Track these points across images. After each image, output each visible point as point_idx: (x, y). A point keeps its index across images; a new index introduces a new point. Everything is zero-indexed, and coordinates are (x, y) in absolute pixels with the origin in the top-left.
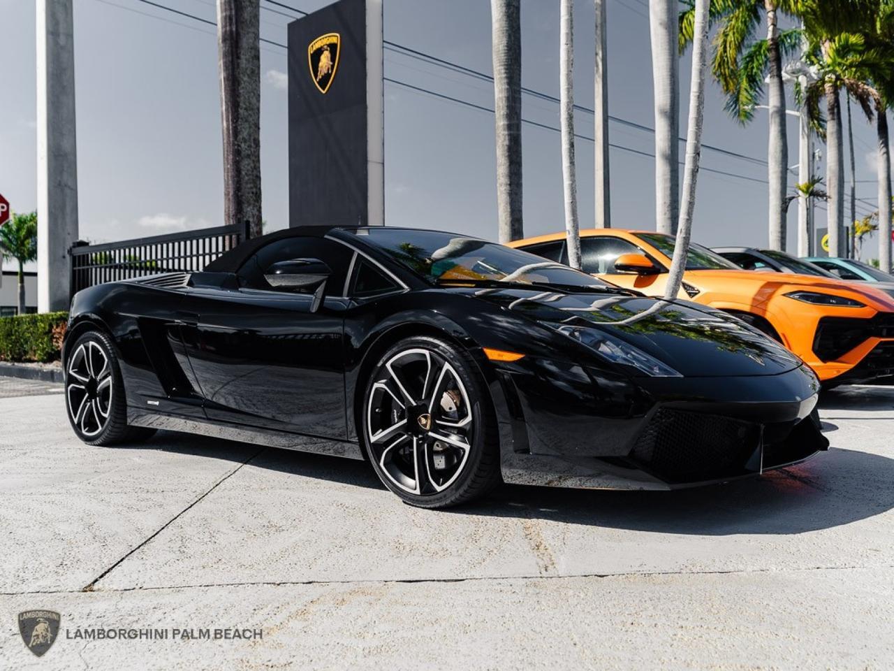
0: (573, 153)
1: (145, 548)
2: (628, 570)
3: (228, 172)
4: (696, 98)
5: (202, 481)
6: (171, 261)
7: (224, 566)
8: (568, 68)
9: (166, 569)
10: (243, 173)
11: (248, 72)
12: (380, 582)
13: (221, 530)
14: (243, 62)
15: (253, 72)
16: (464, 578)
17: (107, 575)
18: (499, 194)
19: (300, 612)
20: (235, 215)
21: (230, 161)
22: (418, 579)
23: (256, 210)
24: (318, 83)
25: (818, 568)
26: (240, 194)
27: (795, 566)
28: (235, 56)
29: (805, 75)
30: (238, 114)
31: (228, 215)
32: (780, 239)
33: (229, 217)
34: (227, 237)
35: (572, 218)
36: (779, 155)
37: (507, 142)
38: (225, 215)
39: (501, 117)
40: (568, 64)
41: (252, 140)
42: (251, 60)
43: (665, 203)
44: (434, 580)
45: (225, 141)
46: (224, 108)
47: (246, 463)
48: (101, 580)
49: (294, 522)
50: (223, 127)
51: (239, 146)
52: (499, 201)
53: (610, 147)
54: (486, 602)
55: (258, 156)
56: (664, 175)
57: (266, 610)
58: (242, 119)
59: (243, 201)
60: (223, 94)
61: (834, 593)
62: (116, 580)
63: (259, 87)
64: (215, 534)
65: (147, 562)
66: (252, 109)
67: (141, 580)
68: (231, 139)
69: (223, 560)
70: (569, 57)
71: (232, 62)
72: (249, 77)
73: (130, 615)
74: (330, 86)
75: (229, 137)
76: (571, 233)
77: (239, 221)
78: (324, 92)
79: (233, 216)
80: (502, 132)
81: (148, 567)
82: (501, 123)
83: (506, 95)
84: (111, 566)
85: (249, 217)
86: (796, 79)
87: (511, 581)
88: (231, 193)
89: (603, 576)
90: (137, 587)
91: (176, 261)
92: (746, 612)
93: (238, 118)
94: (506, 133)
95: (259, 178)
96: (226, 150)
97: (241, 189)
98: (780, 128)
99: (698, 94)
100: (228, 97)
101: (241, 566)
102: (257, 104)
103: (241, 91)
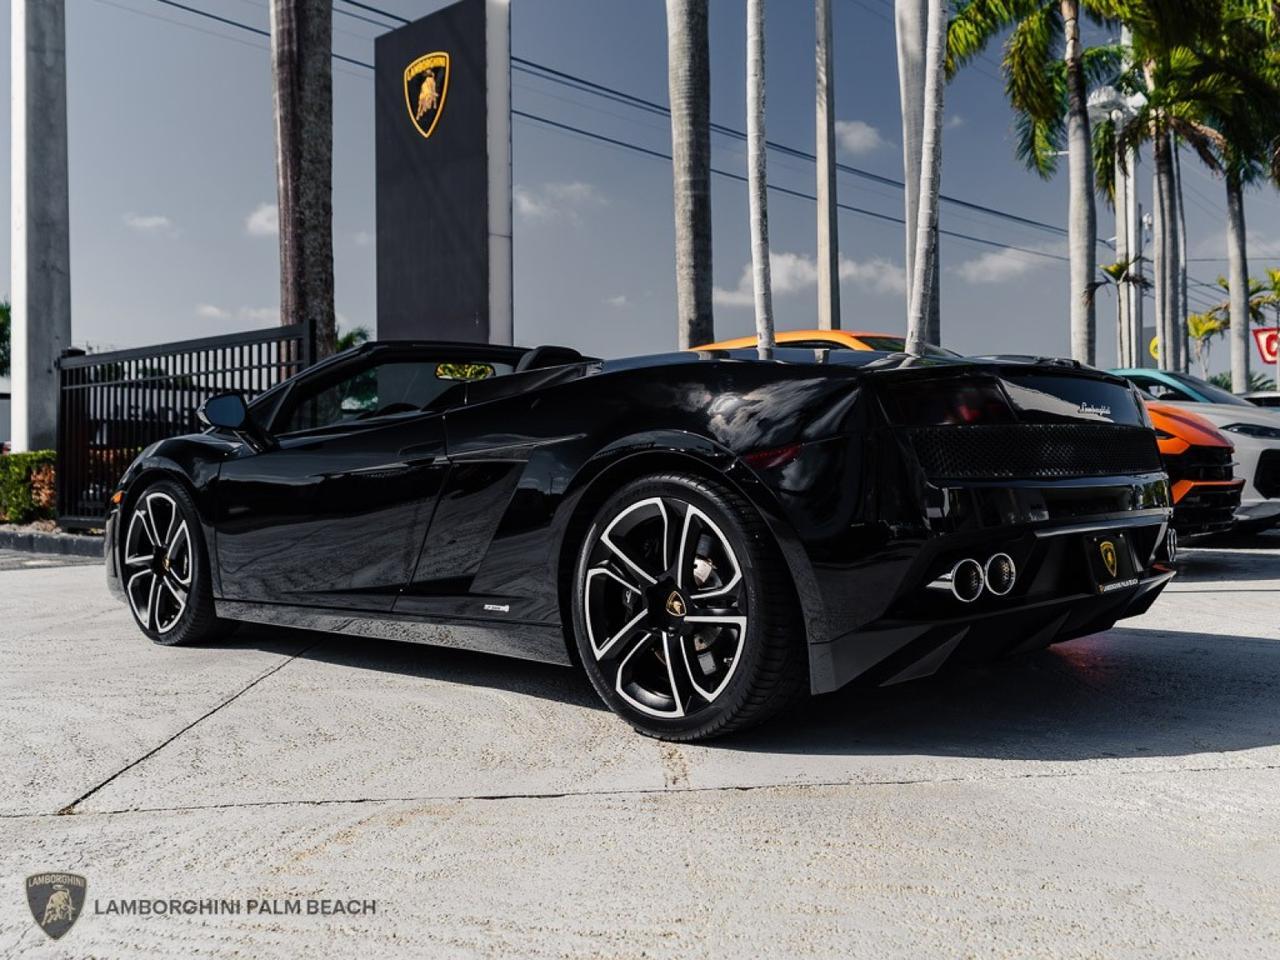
0: (766, 226)
1: (146, 763)
2: (780, 781)
3: (286, 251)
4: (930, 152)
5: (232, 680)
6: (211, 377)
7: (251, 783)
8: (758, 107)
9: (173, 787)
10: (308, 252)
11: (315, 109)
12: (453, 799)
13: (251, 740)
14: (308, 95)
15: (322, 109)
16: (565, 793)
17: (92, 795)
18: (678, 279)
19: (342, 834)
20: (296, 312)
21: (289, 236)
22: (503, 794)
23: (325, 304)
24: (418, 122)
25: (1028, 776)
26: (302, 281)
27: (999, 774)
28: (295, 88)
29: (1121, 110)
30: (300, 169)
31: (285, 311)
32: (1086, 342)
33: (287, 314)
34: (283, 344)
35: (765, 316)
36: (1084, 223)
37: (689, 207)
38: (282, 311)
39: (682, 171)
40: (758, 103)
41: (321, 206)
42: (319, 92)
44: (524, 796)
45: (282, 206)
46: (280, 159)
47: (295, 657)
48: (84, 802)
49: (351, 730)
50: (279, 187)
51: (302, 213)
52: (679, 290)
53: (838, 208)
54: (586, 819)
55: (329, 228)
57: (298, 833)
58: (306, 175)
59: (307, 291)
60: (279, 139)
61: (1038, 805)
62: (104, 800)
63: (331, 130)
64: (242, 746)
65: (147, 779)
66: (321, 162)
67: (138, 801)
68: (290, 204)
69: (250, 776)
70: (759, 93)
71: (292, 94)
72: (316, 115)
73: (119, 840)
74: (434, 129)
75: (287, 201)
76: (764, 337)
77: (301, 319)
78: (426, 135)
79: (293, 312)
80: (684, 193)
81: (148, 785)
82: (682, 178)
83: (688, 140)
84: (97, 785)
85: (316, 314)
86: (1107, 116)
87: (625, 796)
88: (290, 281)
89: (746, 789)
90: (132, 809)
91: (220, 376)
92: (917, 827)
93: (301, 174)
94: (688, 193)
95: (330, 259)
96: (283, 218)
97: (304, 275)
98: (1084, 185)
99: (932, 146)
100: (286, 143)
101: (272, 783)
102: (328, 154)
103: (305, 136)
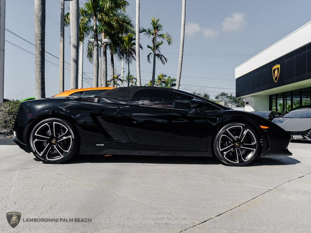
43: (74, 76)
56: (74, 67)
